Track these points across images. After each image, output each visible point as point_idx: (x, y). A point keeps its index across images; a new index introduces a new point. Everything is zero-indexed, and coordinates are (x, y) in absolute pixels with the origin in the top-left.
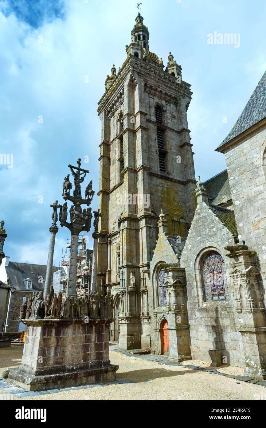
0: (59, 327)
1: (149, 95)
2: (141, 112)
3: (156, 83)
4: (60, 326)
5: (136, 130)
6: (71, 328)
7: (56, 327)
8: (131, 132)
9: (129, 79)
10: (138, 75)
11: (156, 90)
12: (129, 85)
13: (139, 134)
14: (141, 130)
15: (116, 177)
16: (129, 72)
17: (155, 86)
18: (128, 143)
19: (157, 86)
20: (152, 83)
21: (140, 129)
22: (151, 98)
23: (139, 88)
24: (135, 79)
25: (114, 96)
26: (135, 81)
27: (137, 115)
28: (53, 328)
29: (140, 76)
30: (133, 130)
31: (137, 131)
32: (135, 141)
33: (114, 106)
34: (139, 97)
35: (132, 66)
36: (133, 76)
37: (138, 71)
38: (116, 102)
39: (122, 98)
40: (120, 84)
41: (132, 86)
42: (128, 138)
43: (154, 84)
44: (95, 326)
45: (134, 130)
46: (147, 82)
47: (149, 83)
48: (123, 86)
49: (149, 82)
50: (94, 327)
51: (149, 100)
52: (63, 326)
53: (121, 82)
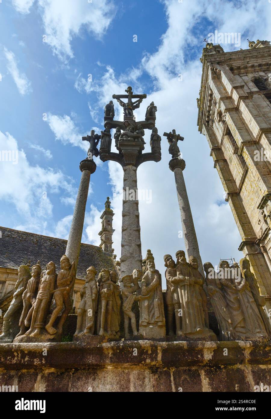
0: (62, 373)
1: (239, 76)
2: (235, 88)
3: (242, 62)
4: (67, 370)
5: (237, 105)
6: (109, 379)
7: (50, 374)
8: (232, 111)
9: (211, 74)
10: (219, 65)
11: (246, 67)
12: (213, 78)
13: (243, 107)
14: (243, 101)
15: (239, 171)
16: (208, 68)
17: (243, 64)
18: (234, 122)
19: (245, 63)
20: (238, 64)
21: (241, 101)
22: (243, 76)
23: (225, 73)
24: (216, 69)
25: (206, 103)
26: (218, 70)
27: (232, 93)
28: (39, 377)
29: (222, 64)
30: (233, 108)
31: (239, 106)
32: (242, 116)
33: (210, 112)
34: (227, 78)
35: (209, 62)
36: (214, 68)
37: (217, 62)
38: (210, 107)
39: (214, 98)
40: (206, 86)
41: (217, 77)
42: (232, 117)
43: (240, 63)
44: (208, 374)
45: (235, 108)
46: (232, 66)
47: (235, 65)
48: (209, 86)
49: (233, 64)
50: (203, 376)
51: (242, 79)
52: (77, 370)
53: (206, 84)
